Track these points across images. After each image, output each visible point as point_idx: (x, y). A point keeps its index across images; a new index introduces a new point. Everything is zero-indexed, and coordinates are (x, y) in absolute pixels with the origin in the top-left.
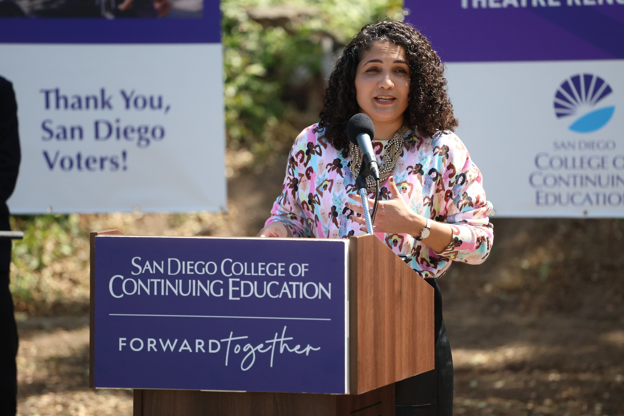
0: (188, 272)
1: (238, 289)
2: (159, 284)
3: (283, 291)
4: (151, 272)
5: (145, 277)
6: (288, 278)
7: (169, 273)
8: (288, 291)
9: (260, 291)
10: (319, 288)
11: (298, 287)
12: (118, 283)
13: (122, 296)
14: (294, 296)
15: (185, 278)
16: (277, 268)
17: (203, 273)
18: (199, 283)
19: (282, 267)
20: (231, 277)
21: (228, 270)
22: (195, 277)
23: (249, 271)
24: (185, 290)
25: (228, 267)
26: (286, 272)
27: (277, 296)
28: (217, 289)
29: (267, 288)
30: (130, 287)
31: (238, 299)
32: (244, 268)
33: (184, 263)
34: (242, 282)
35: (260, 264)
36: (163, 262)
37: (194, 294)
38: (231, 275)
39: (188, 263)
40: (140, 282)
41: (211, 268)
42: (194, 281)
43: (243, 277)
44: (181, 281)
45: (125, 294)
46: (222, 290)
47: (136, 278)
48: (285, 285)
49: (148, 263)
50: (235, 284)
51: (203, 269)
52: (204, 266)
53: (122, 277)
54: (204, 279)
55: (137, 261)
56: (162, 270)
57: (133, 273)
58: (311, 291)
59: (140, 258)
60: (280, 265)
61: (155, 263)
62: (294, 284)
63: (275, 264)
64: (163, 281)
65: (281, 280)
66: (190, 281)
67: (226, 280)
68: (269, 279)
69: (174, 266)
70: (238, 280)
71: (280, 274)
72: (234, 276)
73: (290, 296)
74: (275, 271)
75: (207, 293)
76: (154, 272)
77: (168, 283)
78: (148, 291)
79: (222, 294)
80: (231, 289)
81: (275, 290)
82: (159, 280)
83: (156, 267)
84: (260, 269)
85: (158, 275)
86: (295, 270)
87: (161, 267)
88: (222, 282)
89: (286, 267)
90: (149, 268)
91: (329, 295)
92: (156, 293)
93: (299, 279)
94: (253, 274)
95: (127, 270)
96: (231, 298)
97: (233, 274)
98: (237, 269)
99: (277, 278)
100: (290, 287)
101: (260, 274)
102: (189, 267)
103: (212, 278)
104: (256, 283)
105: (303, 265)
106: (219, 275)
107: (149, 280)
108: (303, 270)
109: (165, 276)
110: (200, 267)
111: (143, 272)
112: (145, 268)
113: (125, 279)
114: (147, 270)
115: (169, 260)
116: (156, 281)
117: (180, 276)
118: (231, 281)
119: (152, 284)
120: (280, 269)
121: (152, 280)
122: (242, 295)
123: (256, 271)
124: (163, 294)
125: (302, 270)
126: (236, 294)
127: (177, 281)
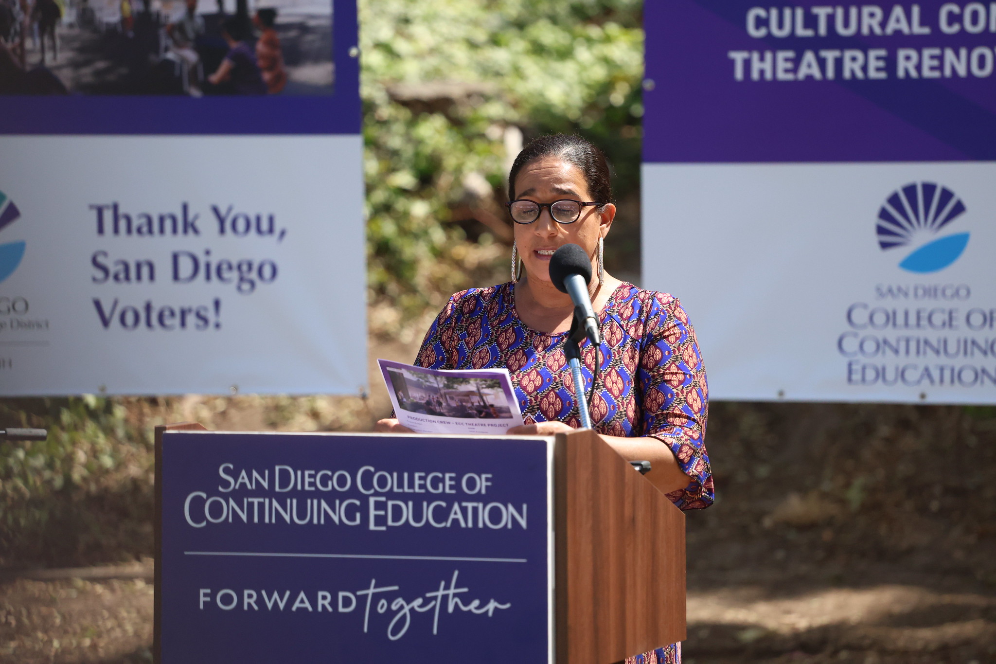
0: (307, 488)
1: (382, 513)
2: (261, 506)
3: (452, 516)
4: (249, 487)
5: (240, 494)
6: (461, 497)
7: (277, 489)
8: (460, 516)
9: (418, 516)
10: (508, 512)
11: (475, 510)
12: (198, 503)
13: (204, 524)
14: (470, 525)
15: (302, 496)
16: (443, 480)
17: (330, 488)
18: (324, 504)
19: (451, 479)
20: (373, 495)
21: (367, 484)
22: (317, 495)
23: (400, 485)
24: (302, 515)
25: (368, 477)
26: (457, 486)
27: (442, 525)
28: (350, 512)
29: (428, 512)
30: (216, 510)
31: (383, 528)
32: (392, 481)
33: (299, 473)
34: (390, 503)
35: (417, 475)
36: (267, 472)
37: (315, 521)
38: (372, 491)
39: (307, 473)
40: (232, 503)
41: (342, 481)
42: (315, 502)
43: (391, 495)
44: (295, 501)
45: (208, 521)
46: (358, 515)
47: (226, 497)
48: (456, 507)
49: (243, 473)
50: (379, 506)
51: (330, 483)
52: (331, 478)
53: (204, 495)
54: (331, 498)
55: (226, 471)
56: (265, 485)
57: (221, 489)
58: (495, 515)
59: (231, 466)
60: (447, 476)
61: (255, 474)
62: (470, 505)
63: (440, 475)
64: (267, 501)
65: (450, 500)
66: (309, 501)
67: (365, 499)
68: (430, 497)
69: (285, 478)
70: (383, 499)
71: (448, 491)
72: (377, 494)
73: (463, 524)
74: (441, 485)
75: (336, 519)
76: (254, 487)
77: (275, 504)
78: (244, 517)
79: (358, 521)
80: (372, 513)
81: (441, 514)
82: (261, 500)
83: (257, 480)
84: (417, 482)
85: (259, 491)
86: (471, 484)
87: (264, 479)
88: (358, 503)
89: (458, 480)
90: (246, 481)
91: (523, 523)
92: (256, 520)
93: (478, 498)
94: (406, 490)
95: (212, 484)
96: (372, 527)
97: (376, 491)
98: (382, 482)
99: (443, 496)
100: (464, 510)
101: (417, 490)
102: (307, 480)
103: (343, 497)
104: (410, 504)
105: (484, 476)
106: (353, 492)
107: (245, 500)
108: (484, 484)
109: (270, 493)
110: (325, 480)
111: (237, 487)
112: (240, 480)
113: (208, 498)
114: (243, 485)
115: (277, 468)
116: (256, 501)
117: (294, 493)
118: (372, 500)
119: (250, 505)
120: (448, 483)
121: (250, 500)
122: (390, 523)
123: (411, 485)
124: (267, 520)
125: (482, 483)
126: (380, 520)
127: (289, 501)
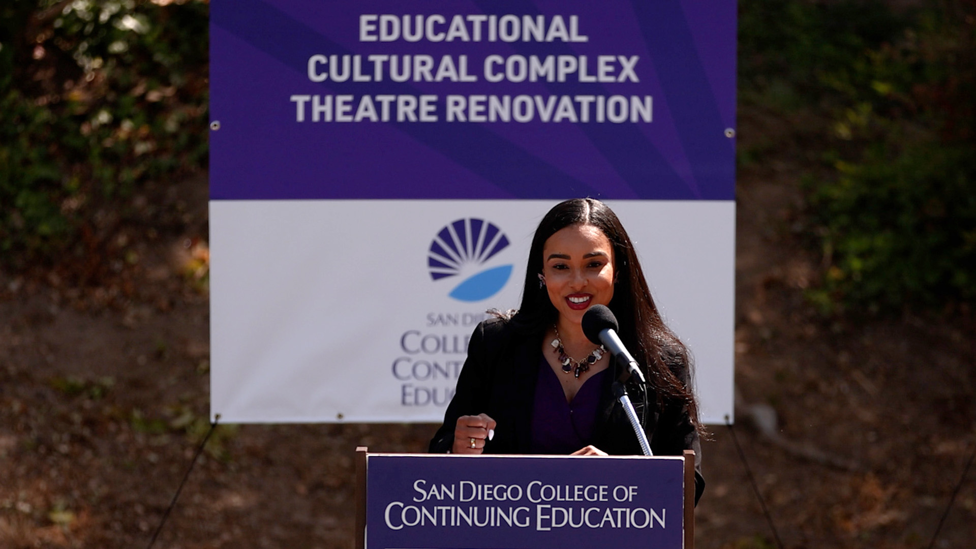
0: (486, 498)
1: (548, 517)
2: (448, 512)
3: (605, 519)
4: (439, 498)
5: (431, 504)
6: (612, 504)
7: (461, 499)
8: (611, 519)
9: (576, 519)
10: (651, 516)
11: (624, 513)
12: (396, 511)
13: (401, 527)
14: (619, 526)
15: (482, 505)
16: (598, 491)
17: (505, 498)
18: (499, 511)
19: (604, 490)
20: (539, 503)
21: (536, 495)
22: (495, 503)
23: (563, 495)
24: (481, 519)
25: (536, 490)
26: (609, 496)
27: (598, 525)
28: (521, 517)
29: (585, 517)
30: (411, 516)
31: (549, 529)
32: (556, 492)
33: (480, 487)
34: (554, 510)
35: (576, 487)
36: (453, 486)
37: (493, 524)
38: (540, 500)
39: (486, 487)
40: (424, 510)
41: (515, 493)
42: (493, 509)
43: (555, 503)
44: (476, 509)
45: (404, 525)
46: (528, 519)
47: (419, 506)
48: (608, 511)
49: (434, 487)
50: (545, 512)
51: (505, 494)
52: (506, 491)
53: (402, 505)
54: (506, 506)
55: (420, 485)
56: (452, 496)
57: (415, 499)
58: (640, 518)
59: (424, 482)
60: (601, 487)
61: (443, 488)
62: (619, 510)
63: (596, 487)
64: (453, 508)
65: (603, 506)
66: (488, 509)
67: (533, 507)
68: (587, 504)
69: (468, 491)
70: (549, 506)
71: (601, 499)
72: (543, 502)
73: (613, 525)
74: (596, 495)
75: (510, 522)
76: (442, 498)
77: (460, 511)
78: (434, 521)
79: (528, 524)
80: (539, 517)
81: (595, 518)
82: (449, 508)
83: (445, 492)
84: (576, 493)
85: (447, 501)
86: (621, 494)
87: (451, 492)
88: (528, 509)
89: (610, 491)
90: (436, 493)
91: (663, 524)
92: (444, 524)
93: (626, 504)
94: (567, 499)
95: (408, 496)
96: (539, 528)
97: (542, 500)
98: (548, 493)
99: (597, 504)
100: (615, 515)
101: (576, 499)
102: (486, 492)
103: (515, 505)
104: (571, 510)
105: (631, 488)
106: (524, 501)
107: (435, 508)
108: (631, 493)
109: (456, 503)
110: (501, 492)
111: (428, 498)
112: (431, 493)
113: (404, 507)
114: (434, 496)
115: (462, 483)
116: (444, 509)
117: (475, 502)
118: (539, 507)
119: (440, 512)
120: (601, 493)
121: (439, 508)
122: (554, 525)
123: (572, 495)
124: (453, 524)
125: (629, 493)
126: (545, 523)
127: (471, 508)
